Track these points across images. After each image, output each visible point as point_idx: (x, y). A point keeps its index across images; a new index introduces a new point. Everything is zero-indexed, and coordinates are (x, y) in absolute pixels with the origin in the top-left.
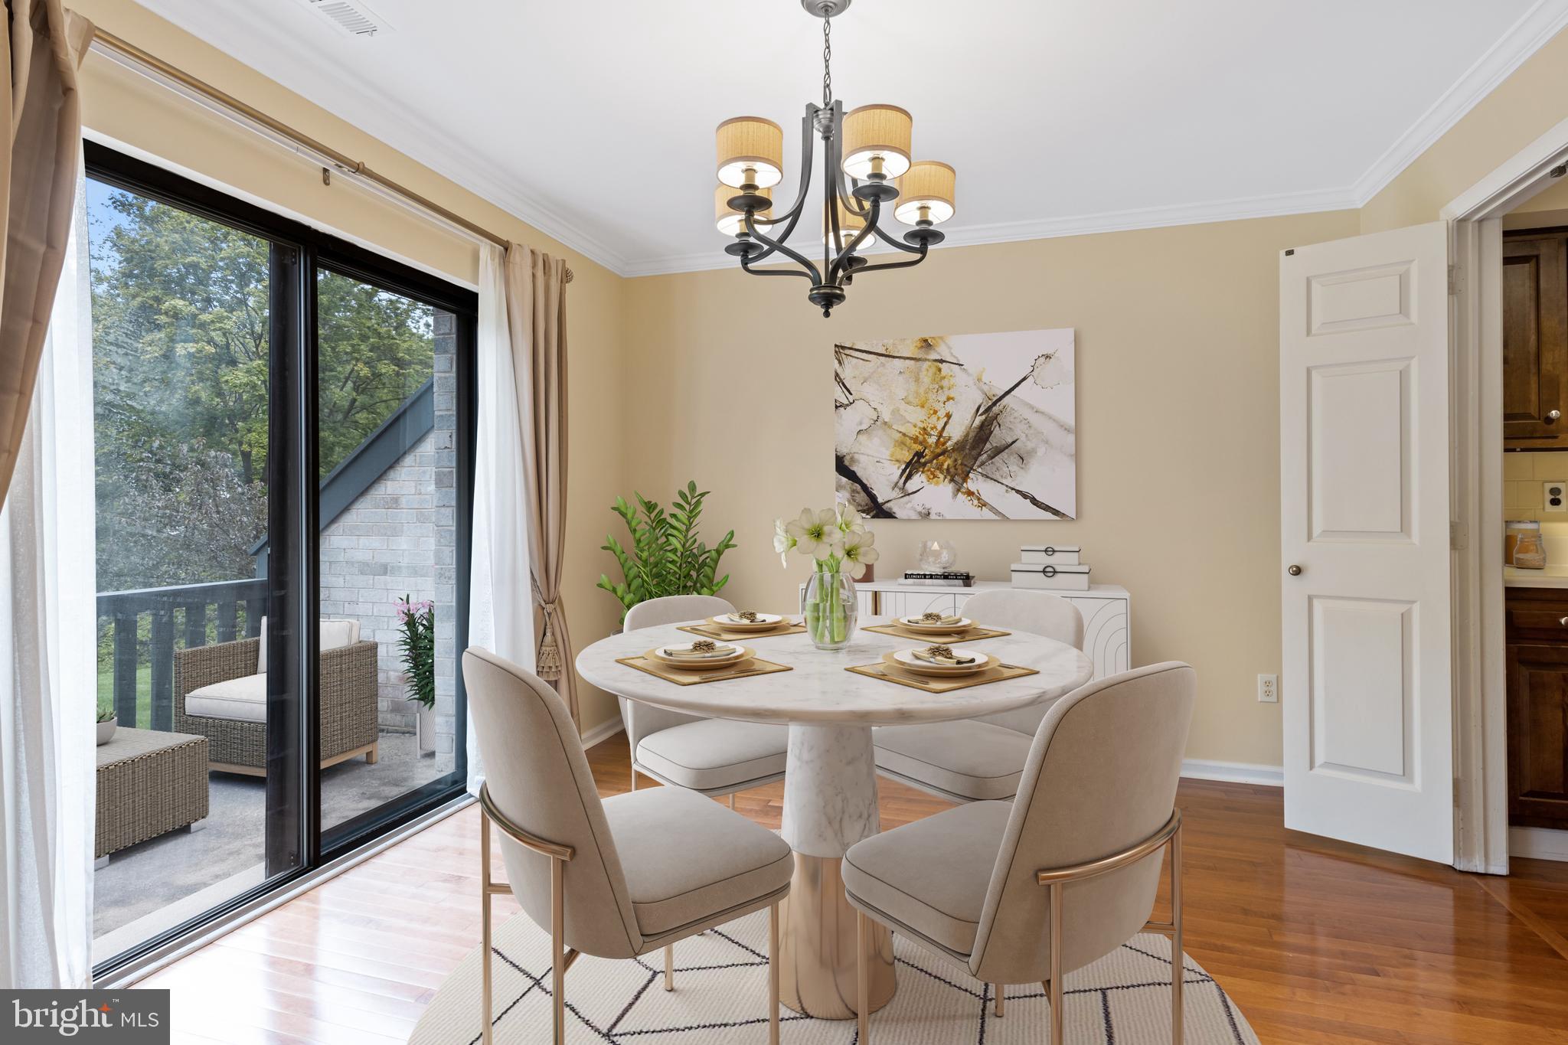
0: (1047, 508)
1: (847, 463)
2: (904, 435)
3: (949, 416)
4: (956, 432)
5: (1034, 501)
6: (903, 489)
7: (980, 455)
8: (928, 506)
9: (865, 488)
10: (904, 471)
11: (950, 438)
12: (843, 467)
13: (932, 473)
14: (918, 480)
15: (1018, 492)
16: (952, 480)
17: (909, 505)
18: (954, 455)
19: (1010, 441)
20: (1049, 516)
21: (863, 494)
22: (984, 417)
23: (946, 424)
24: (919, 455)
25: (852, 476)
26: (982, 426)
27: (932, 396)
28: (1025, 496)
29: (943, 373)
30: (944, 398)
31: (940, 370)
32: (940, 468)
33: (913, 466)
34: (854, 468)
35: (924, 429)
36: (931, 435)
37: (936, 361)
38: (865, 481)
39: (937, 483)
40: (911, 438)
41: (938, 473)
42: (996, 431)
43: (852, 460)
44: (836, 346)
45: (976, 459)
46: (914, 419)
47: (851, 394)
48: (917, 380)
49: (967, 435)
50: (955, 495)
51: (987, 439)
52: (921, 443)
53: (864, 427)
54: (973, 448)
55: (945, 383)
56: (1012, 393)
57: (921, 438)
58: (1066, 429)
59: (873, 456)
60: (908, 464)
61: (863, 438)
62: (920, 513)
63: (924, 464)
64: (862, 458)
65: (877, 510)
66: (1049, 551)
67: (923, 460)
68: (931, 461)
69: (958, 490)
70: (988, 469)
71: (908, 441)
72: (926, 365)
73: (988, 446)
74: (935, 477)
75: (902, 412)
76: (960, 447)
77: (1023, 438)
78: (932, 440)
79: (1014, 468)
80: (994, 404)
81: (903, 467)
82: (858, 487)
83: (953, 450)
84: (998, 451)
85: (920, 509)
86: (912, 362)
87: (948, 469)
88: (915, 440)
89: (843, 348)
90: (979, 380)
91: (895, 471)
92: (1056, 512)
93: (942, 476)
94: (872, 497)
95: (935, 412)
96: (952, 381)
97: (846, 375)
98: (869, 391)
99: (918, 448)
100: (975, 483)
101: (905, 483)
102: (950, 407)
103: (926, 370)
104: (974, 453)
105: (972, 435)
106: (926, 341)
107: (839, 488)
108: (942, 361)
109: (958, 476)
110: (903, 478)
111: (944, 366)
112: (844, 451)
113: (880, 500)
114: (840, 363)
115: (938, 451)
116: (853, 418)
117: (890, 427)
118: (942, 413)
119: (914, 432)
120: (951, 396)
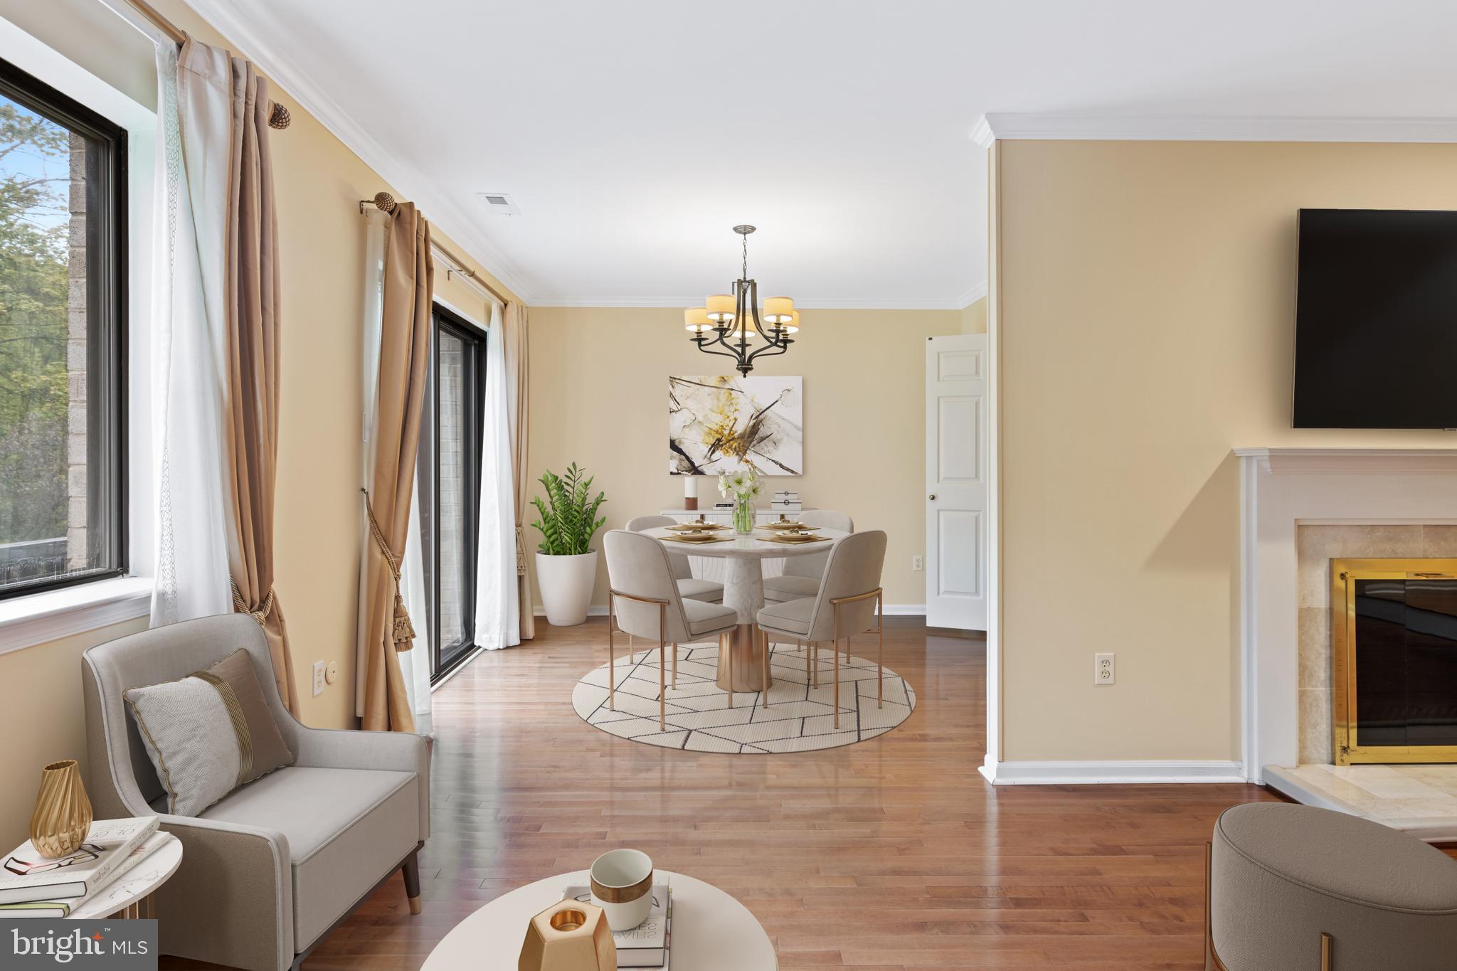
0: (788, 469)
1: (677, 443)
2: (711, 429)
3: (736, 420)
4: (740, 428)
5: (781, 466)
6: (710, 458)
7: (753, 441)
8: (724, 468)
9: (687, 458)
10: (710, 449)
11: (736, 432)
12: (674, 446)
13: (727, 451)
14: (718, 454)
15: (773, 461)
16: (737, 454)
17: (713, 468)
18: (739, 441)
19: (769, 434)
20: (789, 473)
21: (686, 461)
22: (755, 421)
23: (734, 424)
24: (719, 440)
25: (680, 451)
26: (754, 426)
27: (727, 408)
28: (776, 463)
29: (733, 396)
30: (733, 410)
31: (731, 394)
32: (730, 447)
33: (716, 446)
34: (681, 447)
35: (722, 426)
36: (725, 430)
37: (729, 389)
38: (687, 454)
39: (729, 456)
40: (715, 431)
41: (729, 450)
42: (762, 428)
43: (680, 442)
44: (671, 377)
45: (751, 443)
46: (716, 420)
47: (679, 405)
48: (718, 399)
49: (745, 431)
50: (739, 462)
51: (757, 432)
52: (720, 434)
53: (687, 424)
54: (749, 437)
55: (734, 401)
56: (770, 409)
57: (720, 431)
58: (798, 428)
59: (692, 440)
60: (713, 445)
61: (686, 430)
62: (719, 472)
63: (722, 445)
64: (686, 441)
65: (695, 470)
66: (786, 493)
67: (721, 443)
68: (726, 444)
69: (741, 460)
70: (757, 448)
71: (713, 432)
72: (723, 391)
73: (757, 436)
74: (728, 452)
75: (709, 416)
76: (742, 436)
77: (775, 433)
78: (726, 432)
79: (771, 448)
80: (761, 414)
81: (710, 447)
82: (684, 457)
83: (738, 438)
84: (762, 439)
85: (719, 470)
86: (715, 389)
87: (735, 448)
88: (717, 432)
89: (675, 378)
90: (753, 401)
91: (705, 449)
92: (792, 472)
93: (732, 452)
94: (692, 463)
95: (728, 417)
96: (738, 400)
97: (677, 393)
98: (690, 404)
99: (719, 436)
100: (750, 456)
101: (711, 455)
102: (736, 415)
103: (723, 394)
104: (749, 439)
105: (748, 430)
106: (723, 378)
107: (672, 458)
108: (732, 390)
109: (741, 452)
110: (710, 453)
111: (733, 392)
112: (675, 437)
113: (696, 465)
114: (673, 387)
115: (730, 438)
116: (680, 418)
117: (702, 424)
118: (732, 418)
119: (716, 427)
120: (737, 408)
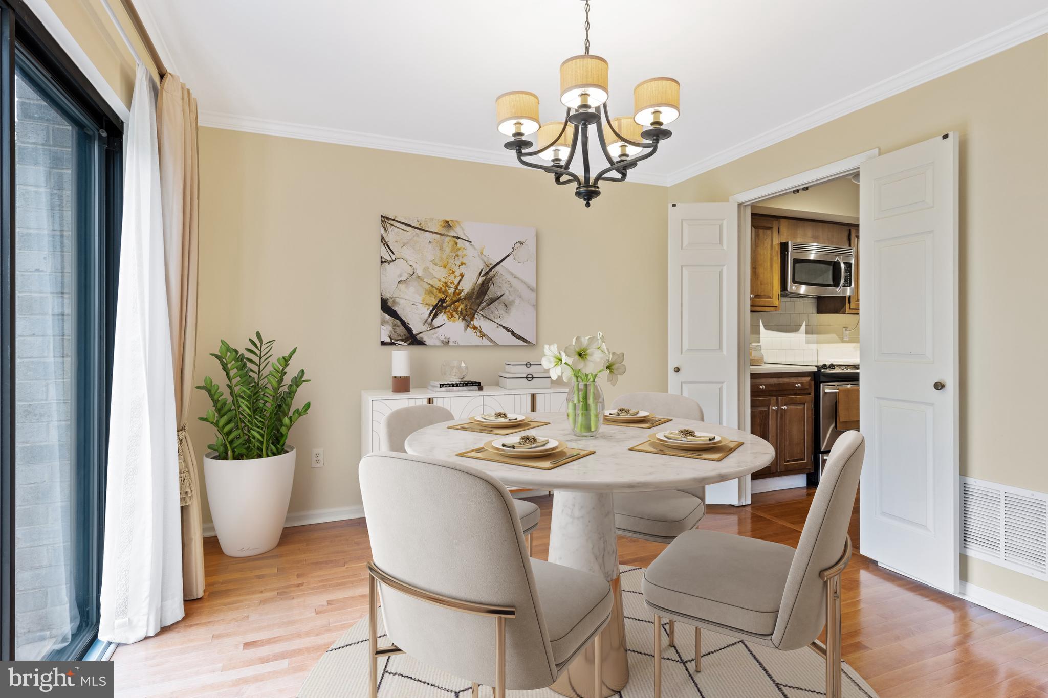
0: (520, 338)
1: (390, 304)
2: (432, 286)
3: (462, 275)
4: (467, 286)
5: (513, 334)
6: (431, 324)
7: (481, 303)
8: (448, 337)
9: (404, 323)
10: (432, 312)
11: (462, 291)
12: (386, 307)
13: (451, 314)
14: (441, 318)
15: (504, 327)
16: (464, 319)
17: (435, 336)
18: (466, 302)
19: (500, 295)
20: (521, 343)
21: (402, 327)
22: (484, 278)
23: (460, 281)
24: (442, 301)
25: (394, 314)
26: (483, 284)
27: (451, 261)
28: (508, 330)
29: (459, 246)
30: (459, 263)
31: (456, 244)
32: (456, 310)
33: (438, 308)
34: (395, 308)
35: (446, 283)
36: (450, 288)
37: (454, 237)
38: (403, 318)
39: (454, 321)
40: (437, 289)
41: (454, 313)
42: (492, 288)
43: (394, 302)
44: (382, 216)
45: (479, 306)
46: (439, 275)
47: (394, 254)
48: (441, 249)
49: (474, 289)
50: (466, 329)
51: (486, 293)
52: (443, 293)
53: (403, 278)
54: (477, 298)
55: (460, 253)
56: (501, 264)
57: (443, 289)
58: (531, 289)
59: (409, 300)
60: (435, 307)
61: (402, 286)
62: (442, 341)
63: (446, 308)
64: (402, 301)
65: (413, 340)
66: (528, 365)
67: (445, 305)
68: (450, 306)
69: (468, 326)
70: (486, 312)
71: (435, 291)
72: (448, 239)
73: (486, 297)
74: (453, 316)
75: (431, 270)
76: (469, 297)
77: (507, 293)
78: (451, 291)
79: (502, 312)
80: (491, 270)
81: (431, 309)
82: (399, 322)
83: (465, 298)
84: (493, 301)
85: (442, 338)
86: (438, 236)
87: (461, 311)
88: (440, 290)
89: (388, 219)
90: (481, 253)
91: (426, 312)
92: (525, 341)
93: (457, 316)
94: (409, 330)
95: (453, 272)
96: (465, 252)
97: (390, 239)
98: (406, 252)
99: (442, 296)
100: (478, 321)
101: (432, 320)
102: (463, 269)
103: (448, 243)
104: (478, 301)
105: (477, 289)
106: (447, 222)
107: (383, 323)
108: (458, 238)
109: (468, 317)
110: (431, 317)
111: (459, 241)
112: (387, 295)
113: (415, 332)
114: (385, 229)
115: (455, 299)
116: (394, 272)
117: (422, 280)
118: (457, 273)
119: (439, 285)
120: (464, 262)
